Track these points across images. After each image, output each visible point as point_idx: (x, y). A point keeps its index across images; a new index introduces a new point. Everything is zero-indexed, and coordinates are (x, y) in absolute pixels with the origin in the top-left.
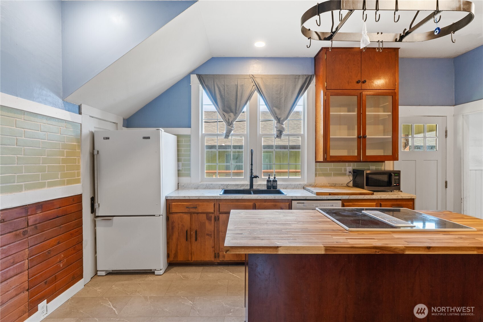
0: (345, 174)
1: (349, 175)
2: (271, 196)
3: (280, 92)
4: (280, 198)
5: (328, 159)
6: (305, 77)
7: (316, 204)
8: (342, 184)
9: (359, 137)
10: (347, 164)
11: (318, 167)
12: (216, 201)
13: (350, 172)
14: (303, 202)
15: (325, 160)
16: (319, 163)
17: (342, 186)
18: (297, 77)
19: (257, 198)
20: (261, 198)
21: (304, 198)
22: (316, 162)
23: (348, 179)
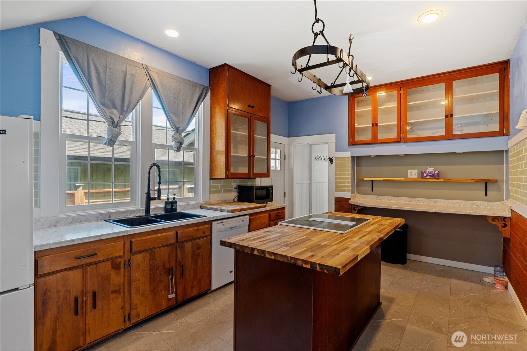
0: (230, 191)
1: (234, 191)
2: (195, 220)
3: (178, 97)
4: (203, 221)
5: (229, 176)
6: (202, 87)
7: (232, 222)
8: (230, 200)
9: (249, 156)
10: (233, 180)
11: (212, 185)
12: (126, 238)
13: (235, 188)
14: (222, 222)
15: (227, 177)
16: (213, 180)
17: (230, 202)
18: (195, 84)
19: (180, 225)
20: (184, 224)
21: (223, 218)
22: (210, 179)
23: (234, 195)
